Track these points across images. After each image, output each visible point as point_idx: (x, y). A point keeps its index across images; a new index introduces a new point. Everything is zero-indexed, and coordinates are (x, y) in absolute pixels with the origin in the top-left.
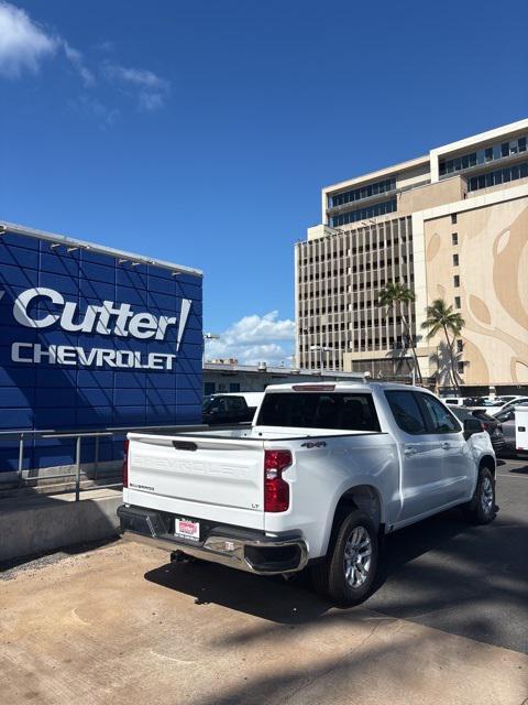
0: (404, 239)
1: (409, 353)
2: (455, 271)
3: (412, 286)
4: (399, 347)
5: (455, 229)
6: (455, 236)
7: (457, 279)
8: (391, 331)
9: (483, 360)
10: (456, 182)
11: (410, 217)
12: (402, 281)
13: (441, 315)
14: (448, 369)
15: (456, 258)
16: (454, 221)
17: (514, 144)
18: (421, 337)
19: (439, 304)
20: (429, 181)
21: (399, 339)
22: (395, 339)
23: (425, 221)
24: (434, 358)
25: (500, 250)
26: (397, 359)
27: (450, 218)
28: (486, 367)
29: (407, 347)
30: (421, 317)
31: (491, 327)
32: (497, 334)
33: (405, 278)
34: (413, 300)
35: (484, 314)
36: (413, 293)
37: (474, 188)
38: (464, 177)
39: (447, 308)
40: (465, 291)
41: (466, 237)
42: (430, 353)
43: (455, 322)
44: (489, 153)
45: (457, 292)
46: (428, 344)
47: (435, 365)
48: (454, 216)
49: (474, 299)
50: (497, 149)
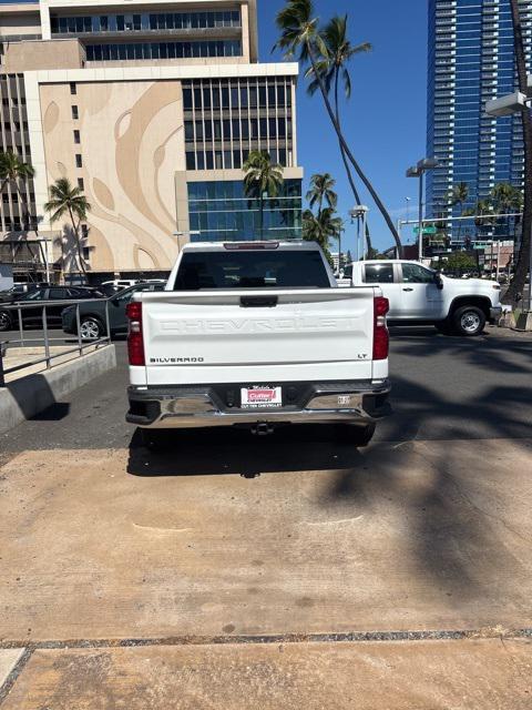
0: (15, 101)
1: (31, 236)
2: (76, 149)
3: (29, 159)
4: (18, 228)
5: (74, 100)
6: (75, 109)
7: (79, 158)
8: (16, 209)
9: (109, 247)
10: (72, 46)
11: (21, 76)
12: (15, 151)
13: (67, 197)
14: (74, 255)
15: (77, 134)
16: (74, 92)
17: (129, 19)
18: (42, 218)
19: (64, 184)
20: (40, 37)
21: (17, 219)
22: (12, 219)
23: (40, 84)
24: (58, 241)
25: (121, 133)
26: (16, 243)
27: (69, 86)
28: (111, 253)
29: (27, 229)
30: (42, 196)
31: (115, 214)
32: (121, 220)
33: (20, 149)
34: (31, 176)
35: (109, 201)
36: (31, 167)
37: (90, 58)
38: (82, 41)
39: (71, 189)
40: (91, 171)
41: (87, 111)
42: (53, 237)
43: (80, 205)
44: (104, 22)
45: (79, 173)
46: (50, 227)
47: (59, 250)
48: (73, 84)
49: (97, 182)
50: (112, 19)
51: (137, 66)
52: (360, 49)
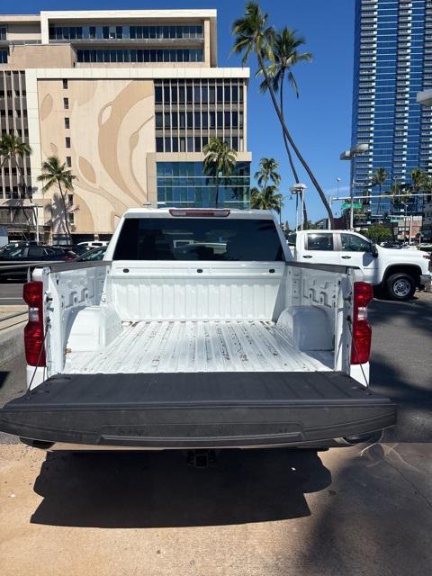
0: (18, 93)
1: (26, 203)
2: (66, 133)
3: (27, 140)
4: (16, 196)
5: (66, 93)
6: (66, 101)
7: (68, 140)
8: (15, 180)
9: (90, 213)
10: (65, 49)
11: (23, 72)
12: (16, 133)
13: (55, 171)
14: (61, 219)
15: (67, 121)
16: (66, 87)
17: (113, 30)
18: (36, 189)
19: (54, 162)
20: (40, 42)
21: (15, 189)
22: (11, 188)
23: (38, 79)
24: (49, 207)
25: (104, 121)
26: (14, 208)
27: (62, 82)
28: (91, 219)
29: (23, 197)
30: (37, 170)
31: (97, 186)
32: (101, 192)
33: (20, 131)
34: (28, 154)
35: (91, 175)
36: (28, 146)
37: (80, 60)
38: (74, 46)
39: (61, 165)
40: (77, 151)
41: (76, 104)
42: (45, 203)
43: (67, 179)
44: (93, 31)
45: (68, 152)
46: (43, 196)
47: (49, 215)
48: (65, 81)
49: (83, 161)
50: (99, 30)
51: (119, 67)
52: (303, 57)
